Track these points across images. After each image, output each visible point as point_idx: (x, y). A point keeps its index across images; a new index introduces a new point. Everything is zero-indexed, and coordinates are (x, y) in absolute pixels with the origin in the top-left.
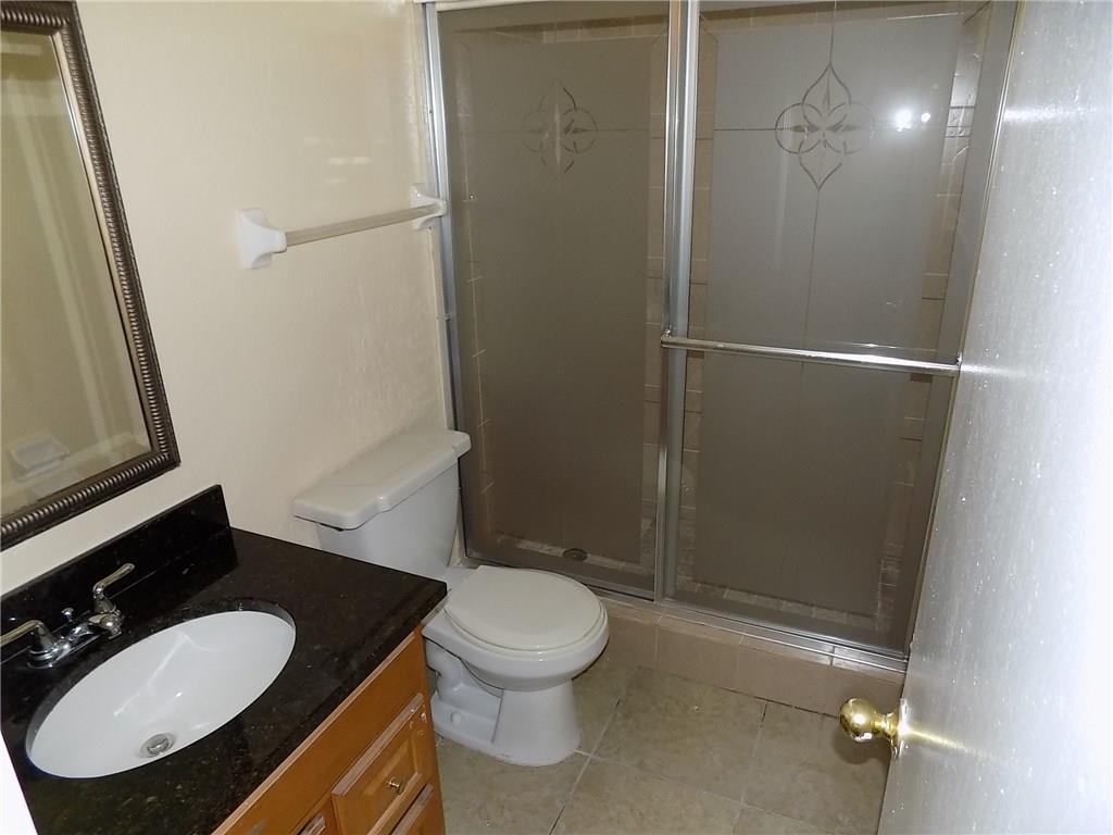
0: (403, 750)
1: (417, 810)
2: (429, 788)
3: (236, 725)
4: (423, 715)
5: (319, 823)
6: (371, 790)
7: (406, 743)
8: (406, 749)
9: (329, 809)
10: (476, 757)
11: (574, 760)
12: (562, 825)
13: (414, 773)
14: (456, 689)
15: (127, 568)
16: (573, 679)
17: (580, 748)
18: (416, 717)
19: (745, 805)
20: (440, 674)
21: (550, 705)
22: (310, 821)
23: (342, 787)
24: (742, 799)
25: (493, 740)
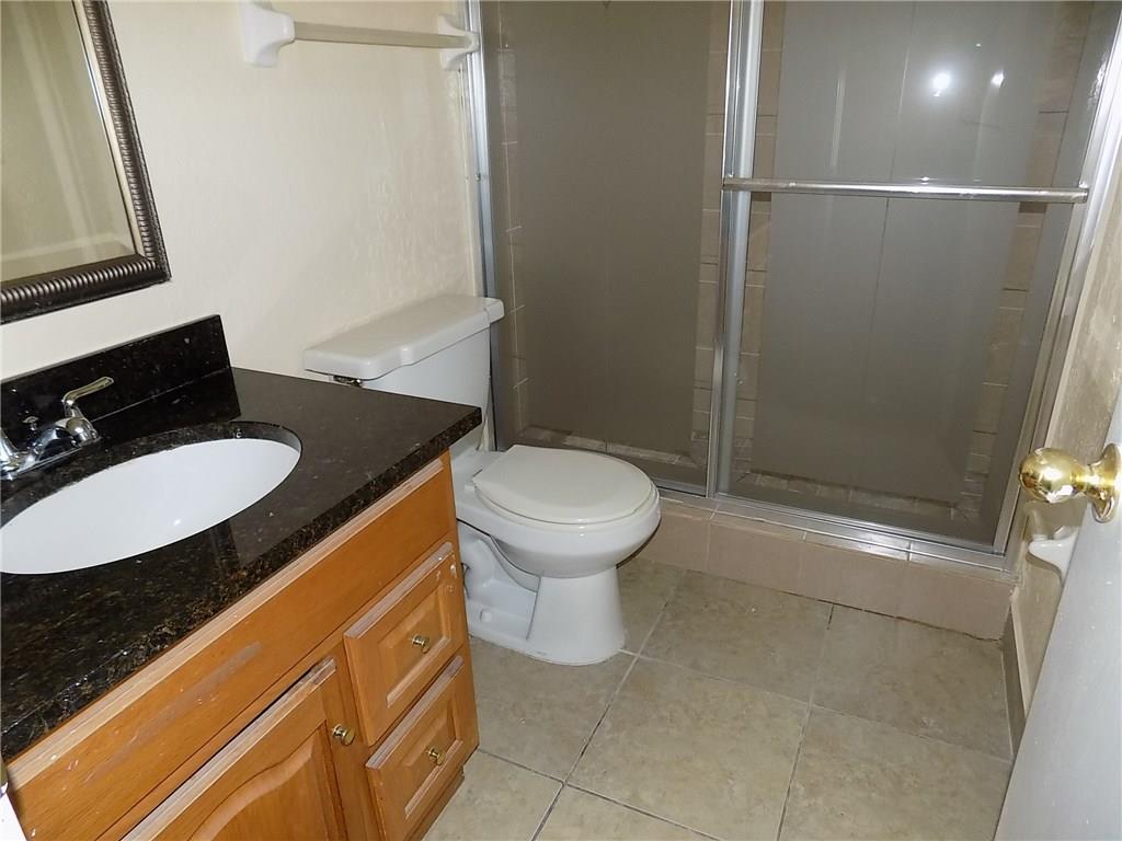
0: (429, 604)
1: (444, 682)
2: (459, 659)
3: (224, 528)
4: (453, 567)
5: (329, 664)
6: (390, 643)
7: (432, 595)
8: (432, 604)
9: (341, 652)
10: (509, 656)
11: (619, 661)
12: (607, 723)
13: (441, 636)
14: (484, 585)
15: (105, 382)
16: (618, 566)
17: (625, 648)
18: (444, 566)
19: (815, 706)
20: (468, 568)
21: (593, 594)
22: (317, 663)
23: (357, 628)
24: (811, 701)
25: (527, 638)
